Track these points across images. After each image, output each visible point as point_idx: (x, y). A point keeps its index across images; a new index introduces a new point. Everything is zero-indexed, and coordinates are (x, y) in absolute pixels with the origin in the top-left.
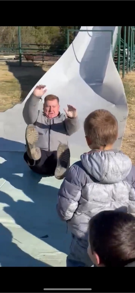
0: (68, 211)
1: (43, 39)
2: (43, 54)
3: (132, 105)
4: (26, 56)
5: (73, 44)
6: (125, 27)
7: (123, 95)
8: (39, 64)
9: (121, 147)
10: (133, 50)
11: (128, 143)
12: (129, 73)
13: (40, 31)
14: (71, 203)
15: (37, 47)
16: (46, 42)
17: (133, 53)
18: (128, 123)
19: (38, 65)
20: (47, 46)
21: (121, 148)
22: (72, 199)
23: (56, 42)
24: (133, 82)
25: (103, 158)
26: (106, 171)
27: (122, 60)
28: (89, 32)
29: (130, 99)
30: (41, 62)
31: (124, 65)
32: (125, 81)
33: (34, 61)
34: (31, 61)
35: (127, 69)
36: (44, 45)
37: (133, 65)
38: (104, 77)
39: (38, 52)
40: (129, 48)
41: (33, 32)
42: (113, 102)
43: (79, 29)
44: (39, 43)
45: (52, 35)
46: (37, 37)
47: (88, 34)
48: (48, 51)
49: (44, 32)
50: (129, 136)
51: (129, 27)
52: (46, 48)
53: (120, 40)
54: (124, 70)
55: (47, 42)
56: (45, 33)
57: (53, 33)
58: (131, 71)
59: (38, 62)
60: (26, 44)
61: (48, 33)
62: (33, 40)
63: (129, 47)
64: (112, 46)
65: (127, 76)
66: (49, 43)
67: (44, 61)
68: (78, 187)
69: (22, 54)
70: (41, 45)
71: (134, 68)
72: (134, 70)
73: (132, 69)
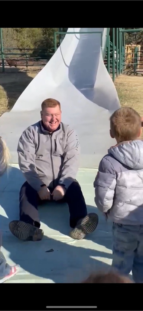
0: (105, 200)
1: (25, 43)
2: (27, 59)
4: (9, 61)
5: (60, 48)
6: (114, 29)
7: (116, 99)
8: (24, 70)
10: (121, 52)
12: (119, 76)
13: (21, 35)
14: (107, 191)
15: (19, 52)
16: (28, 46)
17: (122, 55)
19: (22, 71)
20: (30, 50)
22: (108, 187)
23: (39, 46)
24: (124, 85)
25: (133, 146)
26: (138, 158)
27: (112, 63)
28: (76, 34)
29: (123, 104)
30: (25, 67)
31: (114, 68)
33: (18, 67)
34: (14, 67)
35: (116, 72)
36: (26, 49)
37: (122, 68)
38: (95, 81)
39: (20, 57)
41: (14, 36)
42: (106, 108)
43: (66, 31)
44: (21, 48)
45: (34, 38)
46: (18, 41)
47: (76, 37)
48: (31, 55)
49: (26, 35)
51: (117, 28)
52: (29, 53)
53: (109, 43)
54: (114, 73)
55: (30, 47)
56: (28, 37)
57: (35, 37)
58: (121, 74)
59: (22, 68)
60: (8, 49)
61: (30, 36)
62: (15, 44)
63: (118, 50)
64: (102, 48)
65: (118, 80)
66: (32, 47)
67: (28, 67)
68: (112, 175)
69: (4, 59)
70: (24, 49)
71: (123, 72)
72: (124, 73)
73: (121, 72)
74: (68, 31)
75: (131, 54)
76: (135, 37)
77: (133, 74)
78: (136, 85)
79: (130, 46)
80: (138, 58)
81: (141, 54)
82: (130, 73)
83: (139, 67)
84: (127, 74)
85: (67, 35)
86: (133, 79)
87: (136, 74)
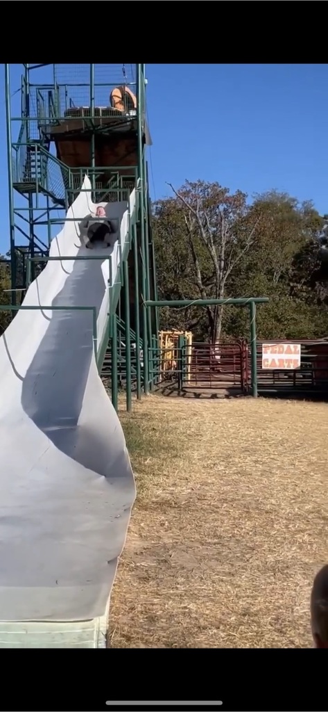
3: (146, 476)
5: (4, 338)
9: (114, 582)
10: (149, 346)
11: (133, 573)
12: (143, 398)
17: (150, 352)
18: (135, 520)
21: (114, 585)
24: (152, 419)
27: (124, 369)
29: (142, 462)
31: (130, 379)
32: (132, 418)
35: (137, 390)
37: (151, 380)
38: (80, 410)
40: (139, 341)
42: (101, 472)
43: (19, 303)
47: (44, 315)
50: (136, 554)
54: (130, 391)
58: (148, 394)
64: (96, 341)
65: (138, 406)
71: (154, 388)
72: (156, 391)
73: (150, 389)
74: (23, 305)
75: (172, 350)
76: (186, 315)
77: (176, 392)
78: (177, 419)
79: (169, 334)
80: (188, 358)
81: (193, 352)
82: (170, 391)
83: (191, 377)
84: (163, 392)
85: (20, 311)
86: (173, 404)
87: (182, 393)
